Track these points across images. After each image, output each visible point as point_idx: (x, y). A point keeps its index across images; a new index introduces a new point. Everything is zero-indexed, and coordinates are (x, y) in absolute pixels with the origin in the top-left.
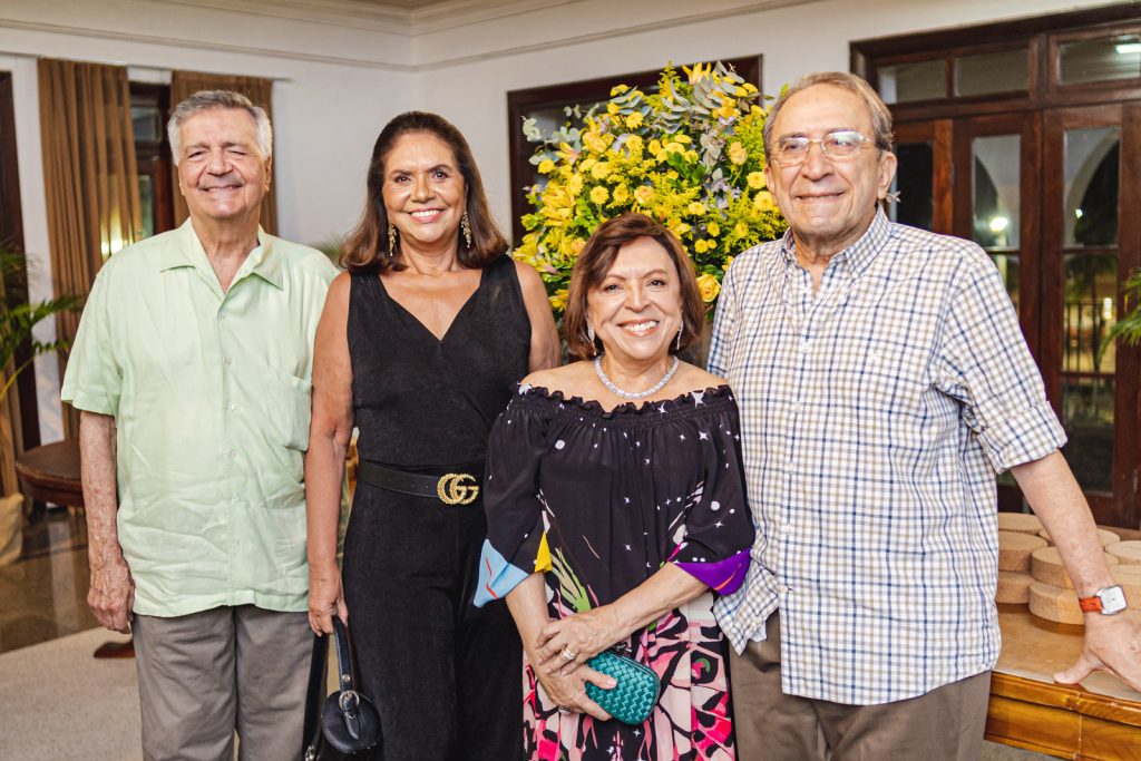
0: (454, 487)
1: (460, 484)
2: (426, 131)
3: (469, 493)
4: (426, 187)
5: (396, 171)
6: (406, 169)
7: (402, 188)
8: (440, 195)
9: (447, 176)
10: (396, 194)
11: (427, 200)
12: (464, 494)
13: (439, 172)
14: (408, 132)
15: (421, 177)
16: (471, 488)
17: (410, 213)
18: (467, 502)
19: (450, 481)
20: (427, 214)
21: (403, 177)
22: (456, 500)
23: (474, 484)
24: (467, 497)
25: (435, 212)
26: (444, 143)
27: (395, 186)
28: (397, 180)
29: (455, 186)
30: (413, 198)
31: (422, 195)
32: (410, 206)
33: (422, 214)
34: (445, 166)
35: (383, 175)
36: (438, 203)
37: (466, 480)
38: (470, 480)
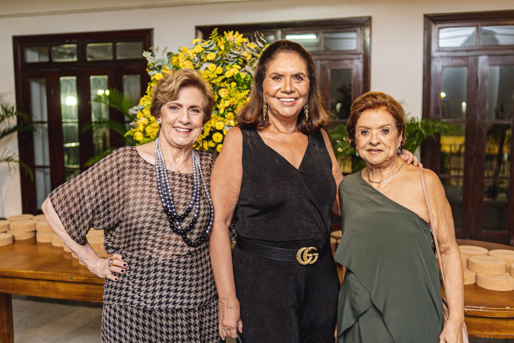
0: (306, 255)
1: (309, 252)
2: (294, 52)
3: (314, 257)
4: (291, 84)
5: (274, 73)
6: (280, 73)
7: (276, 83)
8: (297, 90)
9: (302, 79)
10: (272, 86)
11: (292, 92)
12: (311, 258)
13: (298, 76)
14: (283, 52)
15: (288, 78)
16: (314, 254)
17: (279, 98)
18: (312, 262)
19: (304, 251)
20: (289, 100)
21: (278, 77)
22: (307, 262)
23: (315, 252)
24: (312, 260)
25: (293, 100)
26: (303, 60)
27: (272, 81)
28: (274, 78)
29: (305, 85)
30: (283, 90)
31: (288, 89)
32: (279, 94)
33: (286, 100)
34: (302, 74)
35: (265, 74)
36: (295, 95)
37: (312, 250)
38: (315, 250)
